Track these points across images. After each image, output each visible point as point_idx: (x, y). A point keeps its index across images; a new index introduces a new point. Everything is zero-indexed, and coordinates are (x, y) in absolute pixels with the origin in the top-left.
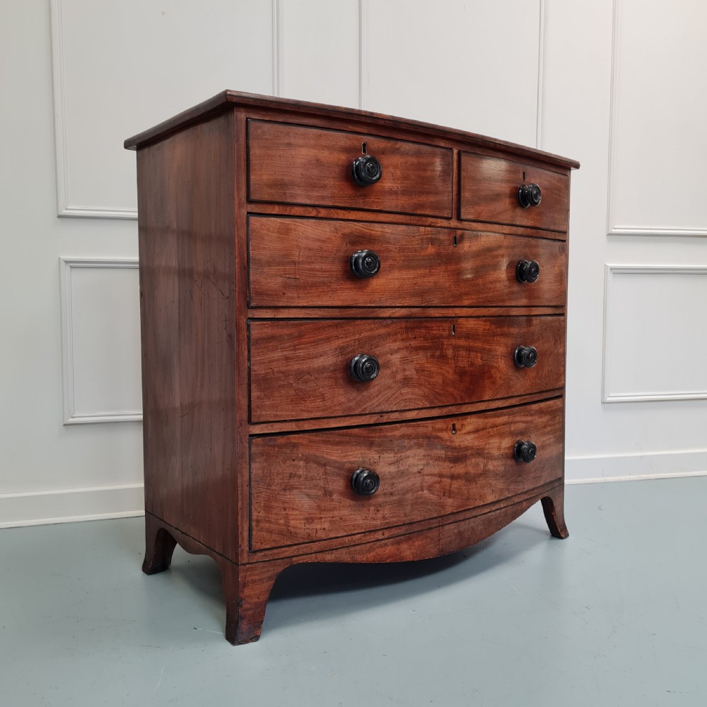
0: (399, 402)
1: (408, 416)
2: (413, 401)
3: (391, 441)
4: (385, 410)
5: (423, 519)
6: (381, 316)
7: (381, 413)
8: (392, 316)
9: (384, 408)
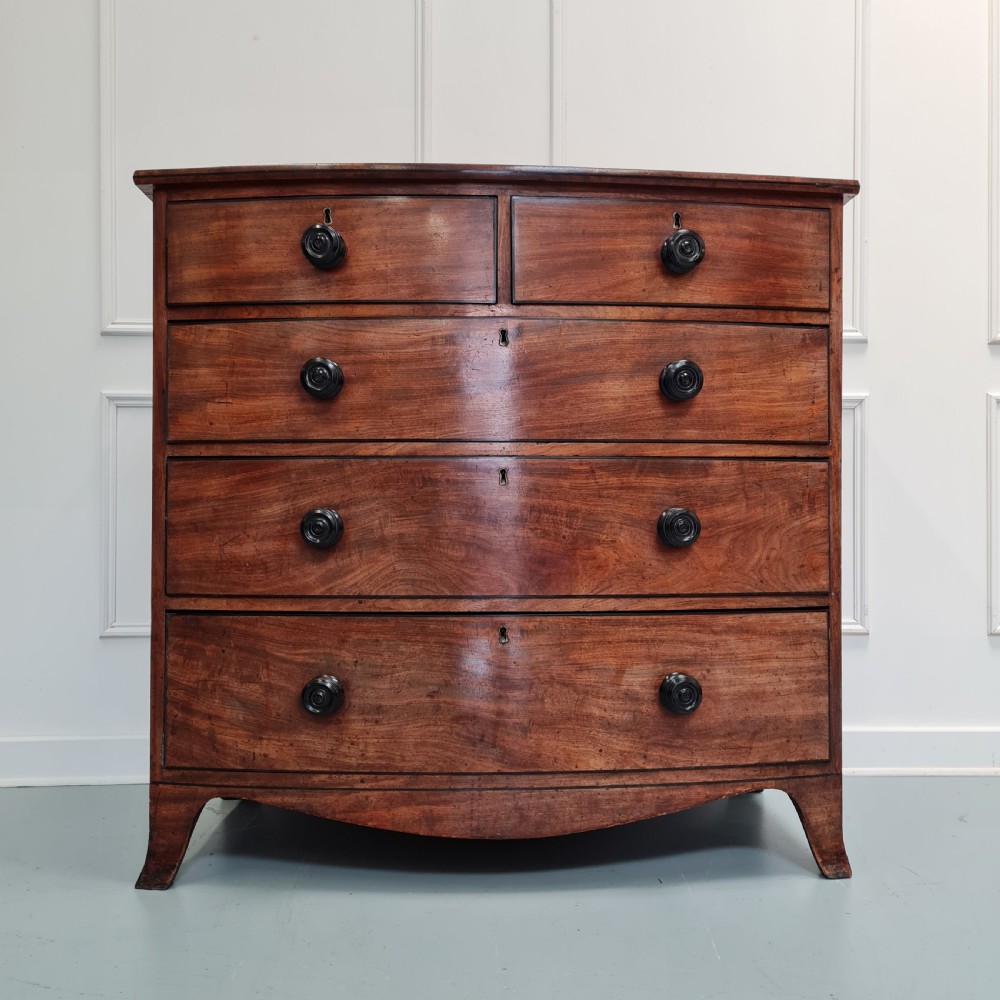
0: (390, 584)
1: (409, 606)
2: (418, 583)
3: (377, 641)
4: (367, 594)
5: (437, 771)
6: (360, 453)
7: (360, 597)
8: (380, 454)
9: (366, 590)
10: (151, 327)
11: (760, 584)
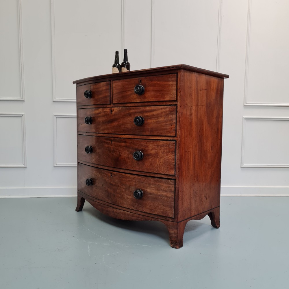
11: (157, 171)
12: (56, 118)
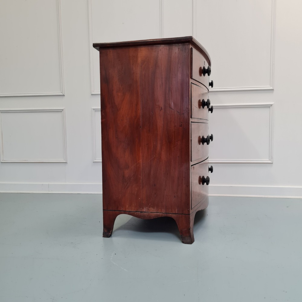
10: (100, 93)
12: (94, 111)
